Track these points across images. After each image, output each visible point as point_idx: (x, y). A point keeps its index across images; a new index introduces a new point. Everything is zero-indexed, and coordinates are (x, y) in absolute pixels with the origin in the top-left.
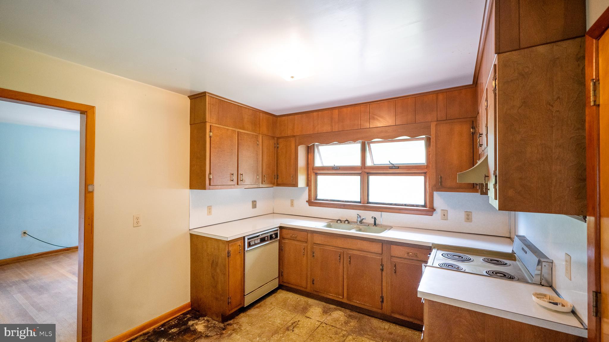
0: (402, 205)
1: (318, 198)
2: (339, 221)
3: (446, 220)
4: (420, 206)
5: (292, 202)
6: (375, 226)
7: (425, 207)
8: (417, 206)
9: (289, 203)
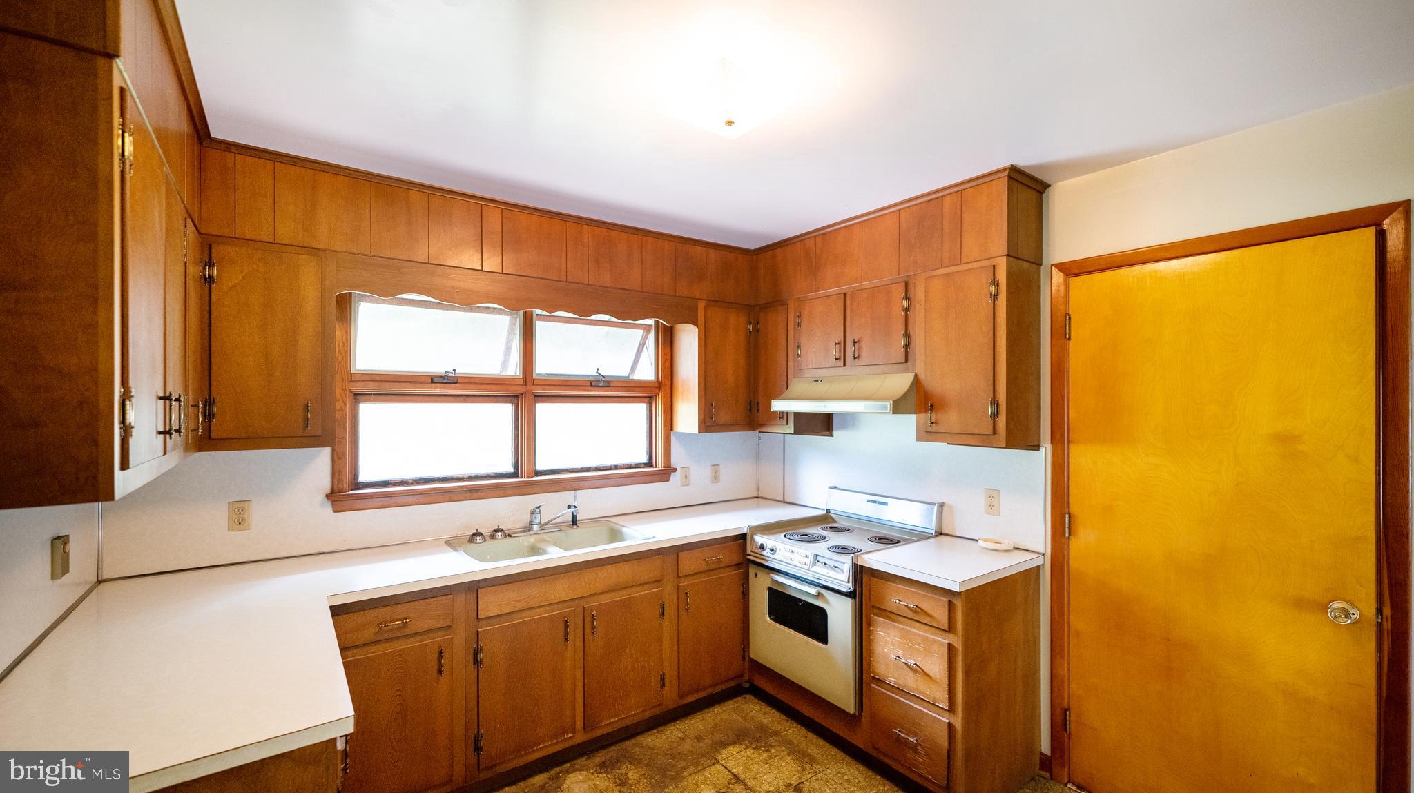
0: (609, 468)
1: (363, 478)
2: (478, 538)
3: (687, 485)
4: (643, 465)
5: (240, 511)
6: (575, 527)
7: (652, 466)
8: (637, 466)
9: (219, 515)
